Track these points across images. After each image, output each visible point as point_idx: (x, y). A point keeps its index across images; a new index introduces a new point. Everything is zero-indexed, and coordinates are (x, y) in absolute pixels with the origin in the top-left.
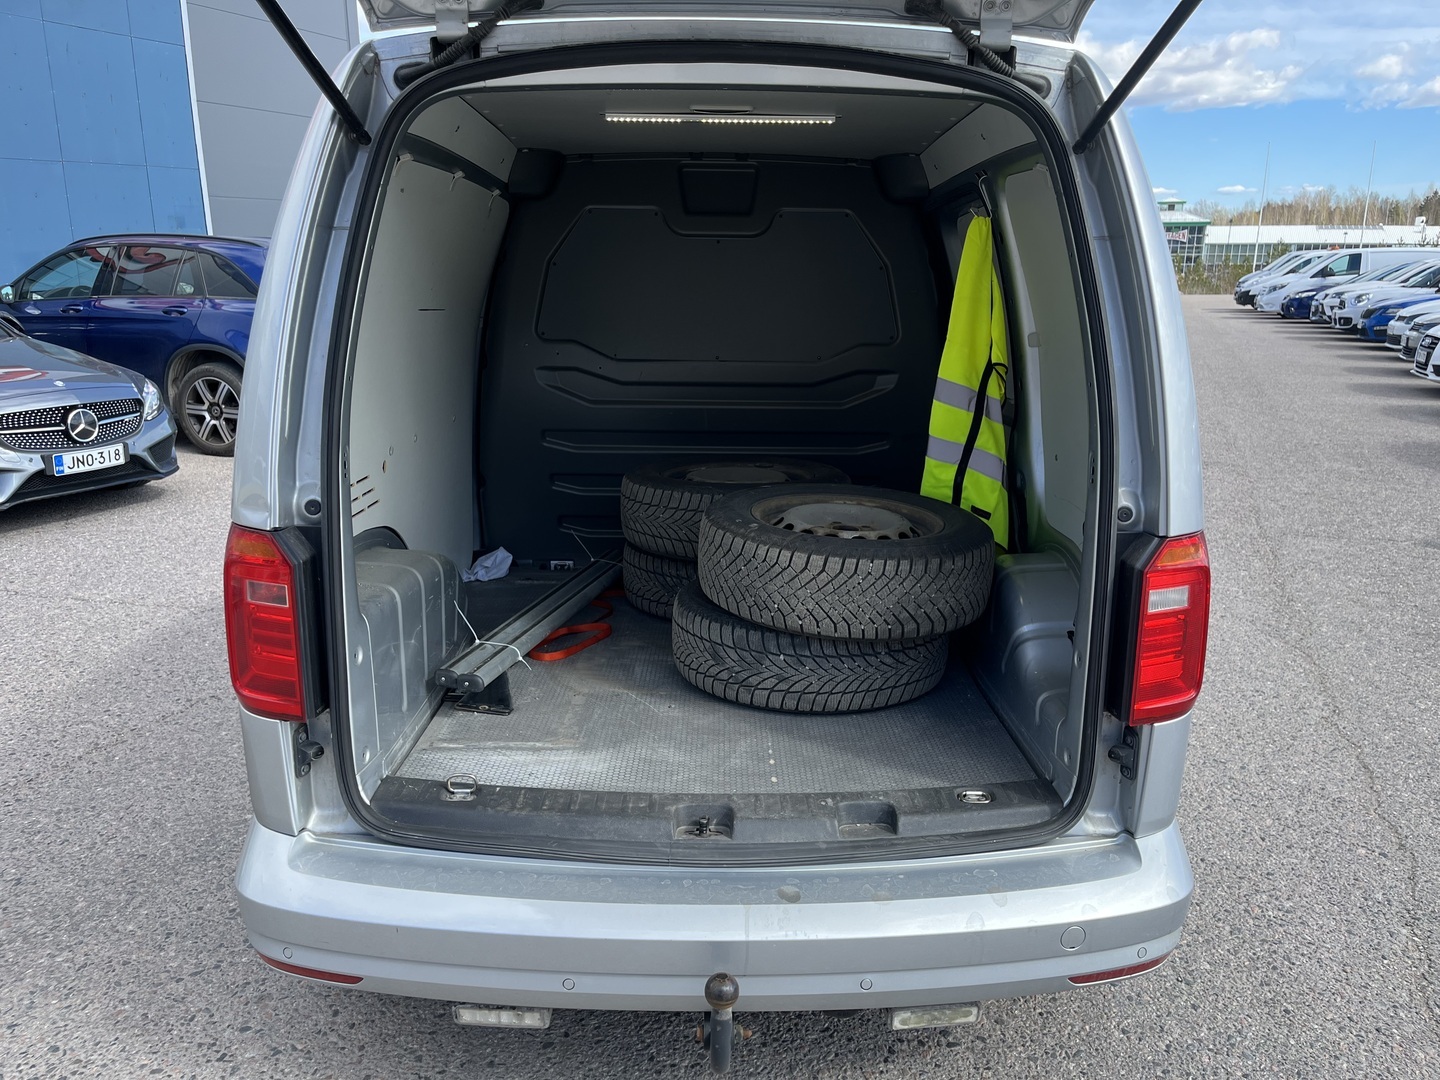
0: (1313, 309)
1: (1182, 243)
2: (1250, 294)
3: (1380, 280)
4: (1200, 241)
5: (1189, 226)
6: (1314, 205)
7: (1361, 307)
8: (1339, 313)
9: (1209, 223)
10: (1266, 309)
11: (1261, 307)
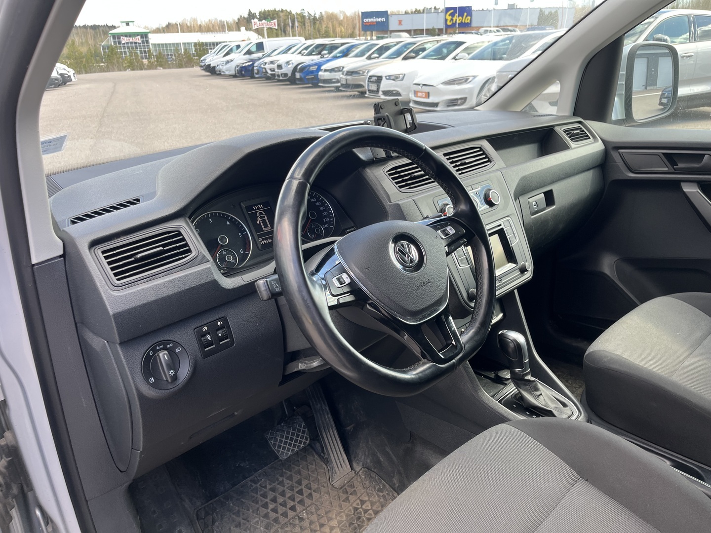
0: (256, 71)
1: (139, 43)
2: (212, 66)
3: (284, 53)
4: (147, 42)
5: (140, 34)
6: (191, 23)
7: (290, 67)
8: (280, 72)
9: (150, 32)
10: (227, 73)
11: (224, 72)
